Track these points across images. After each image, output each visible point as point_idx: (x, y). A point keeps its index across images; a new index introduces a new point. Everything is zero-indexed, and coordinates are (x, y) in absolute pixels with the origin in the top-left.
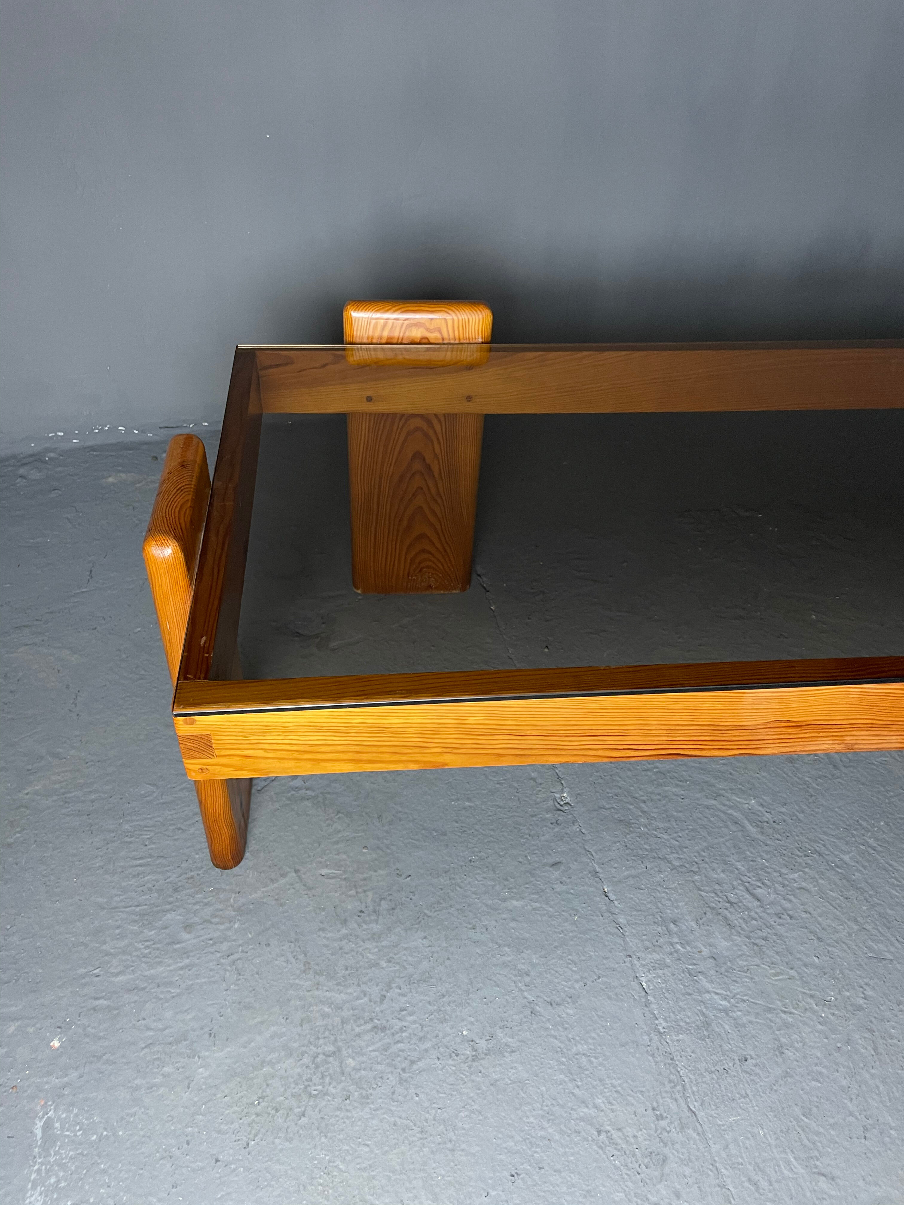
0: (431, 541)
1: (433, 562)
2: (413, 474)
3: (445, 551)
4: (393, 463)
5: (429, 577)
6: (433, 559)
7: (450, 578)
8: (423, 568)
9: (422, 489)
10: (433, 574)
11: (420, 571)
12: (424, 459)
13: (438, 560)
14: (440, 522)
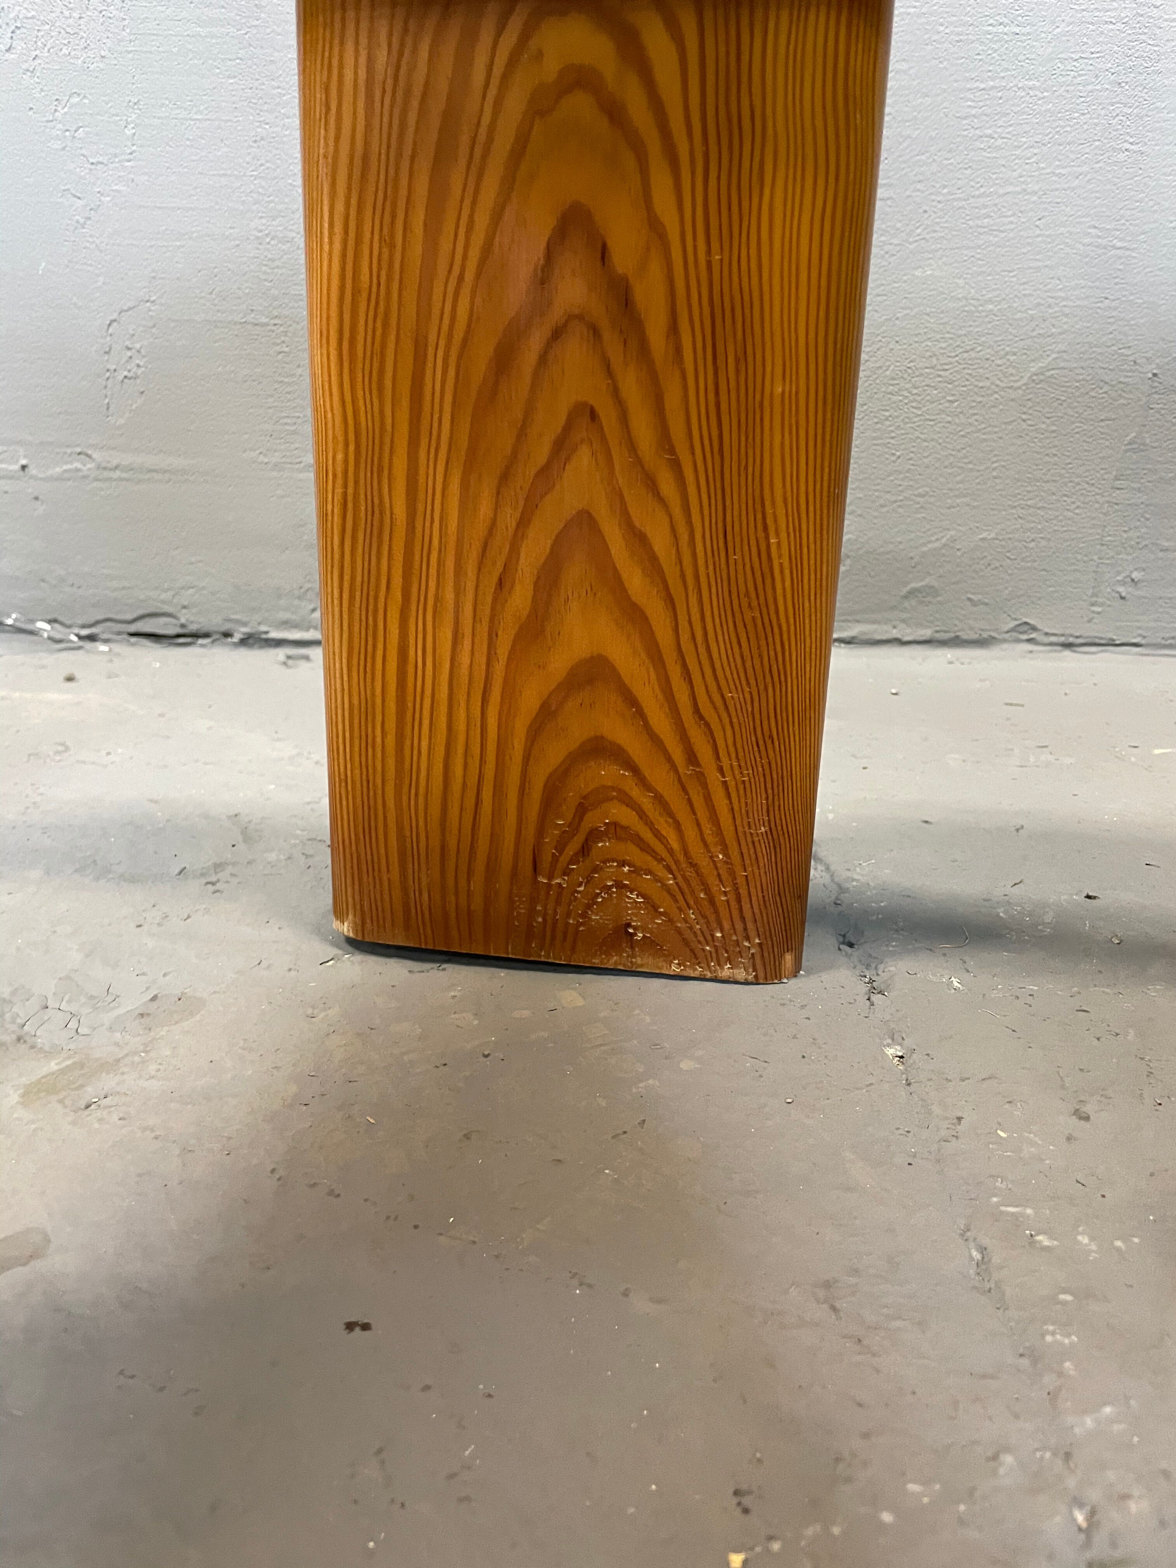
0: (632, 701)
1: (642, 815)
2: (557, 334)
3: (692, 758)
4: (469, 276)
5: (619, 885)
6: (635, 792)
7: (712, 901)
8: (594, 835)
9: (593, 415)
10: (636, 871)
11: (585, 850)
12: (604, 254)
13: (659, 799)
14: (670, 601)
